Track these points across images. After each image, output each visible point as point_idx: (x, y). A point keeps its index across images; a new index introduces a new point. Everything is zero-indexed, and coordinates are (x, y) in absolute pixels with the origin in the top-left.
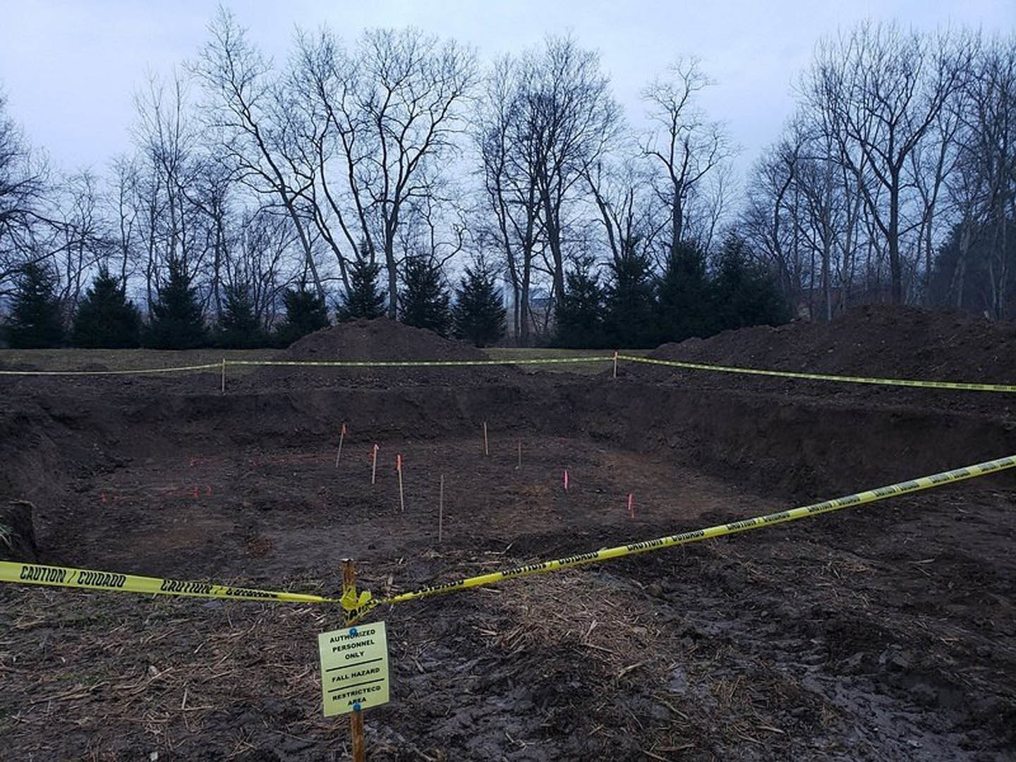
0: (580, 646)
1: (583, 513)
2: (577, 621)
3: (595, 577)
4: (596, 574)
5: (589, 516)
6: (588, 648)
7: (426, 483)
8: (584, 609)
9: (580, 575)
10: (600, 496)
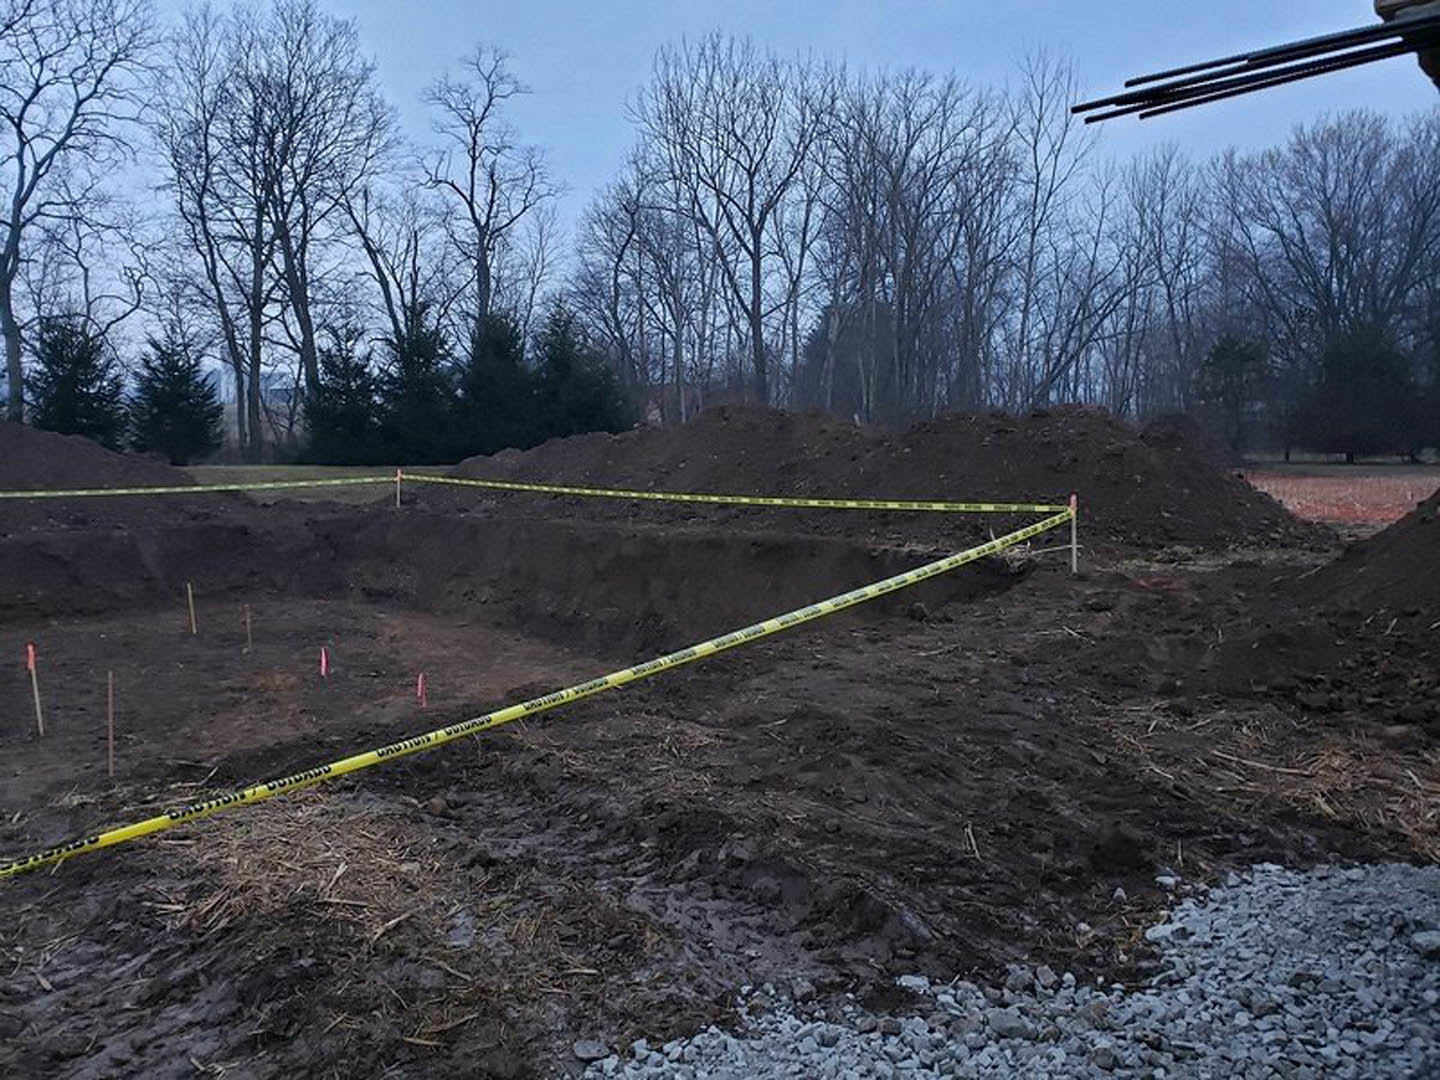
0: (318, 904)
1: (350, 708)
2: (316, 868)
3: (348, 800)
4: (350, 795)
5: (359, 712)
6: (330, 904)
7: (86, 686)
8: (328, 849)
9: (325, 800)
10: (376, 681)
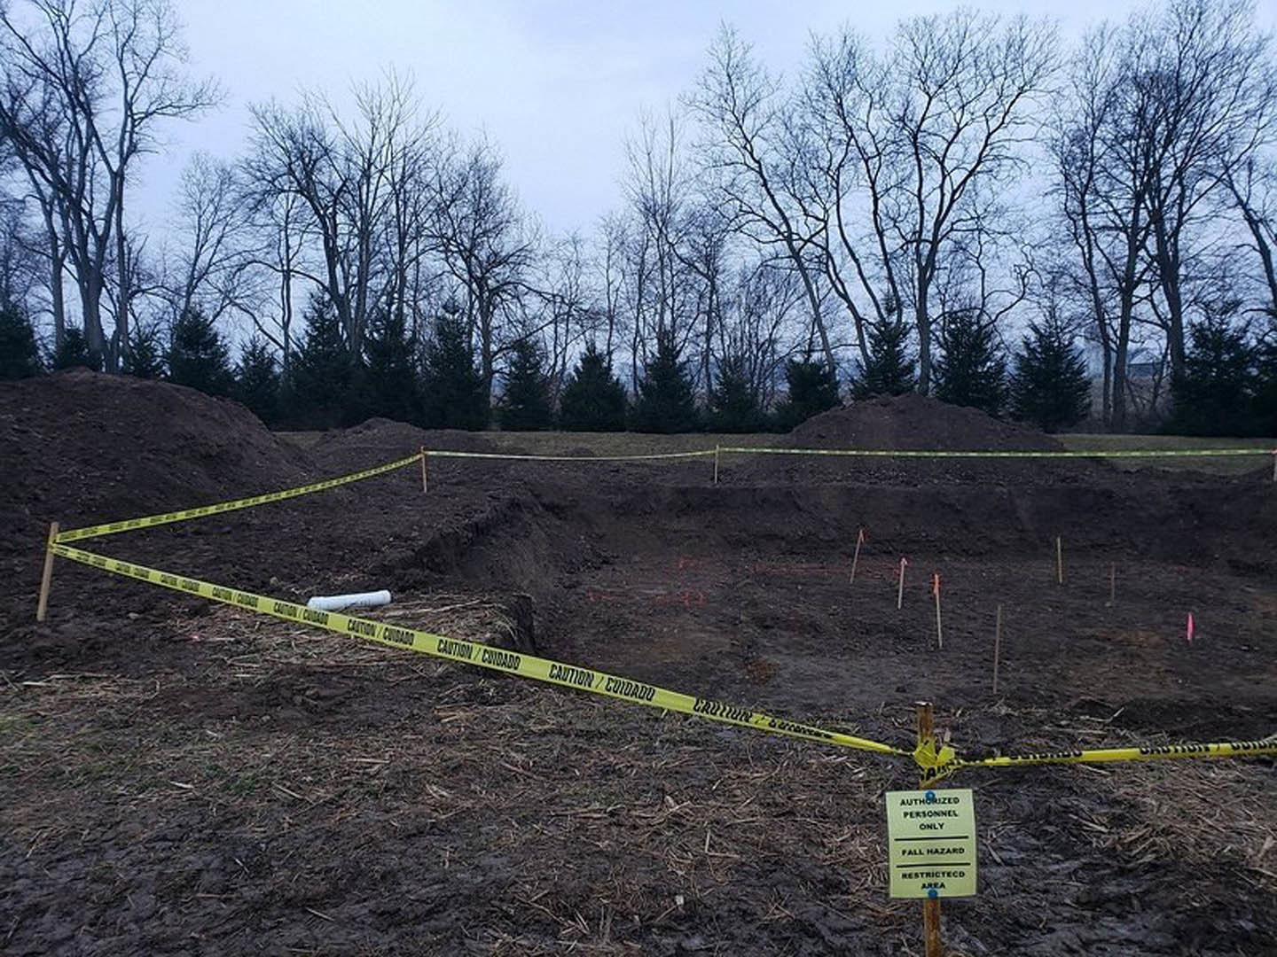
0: (1249, 871)
1: (1219, 678)
2: (1240, 834)
3: (1266, 774)
4: (1266, 770)
5: (1230, 683)
6: (1262, 875)
8: (1249, 818)
9: (1240, 767)
10: (1248, 655)
